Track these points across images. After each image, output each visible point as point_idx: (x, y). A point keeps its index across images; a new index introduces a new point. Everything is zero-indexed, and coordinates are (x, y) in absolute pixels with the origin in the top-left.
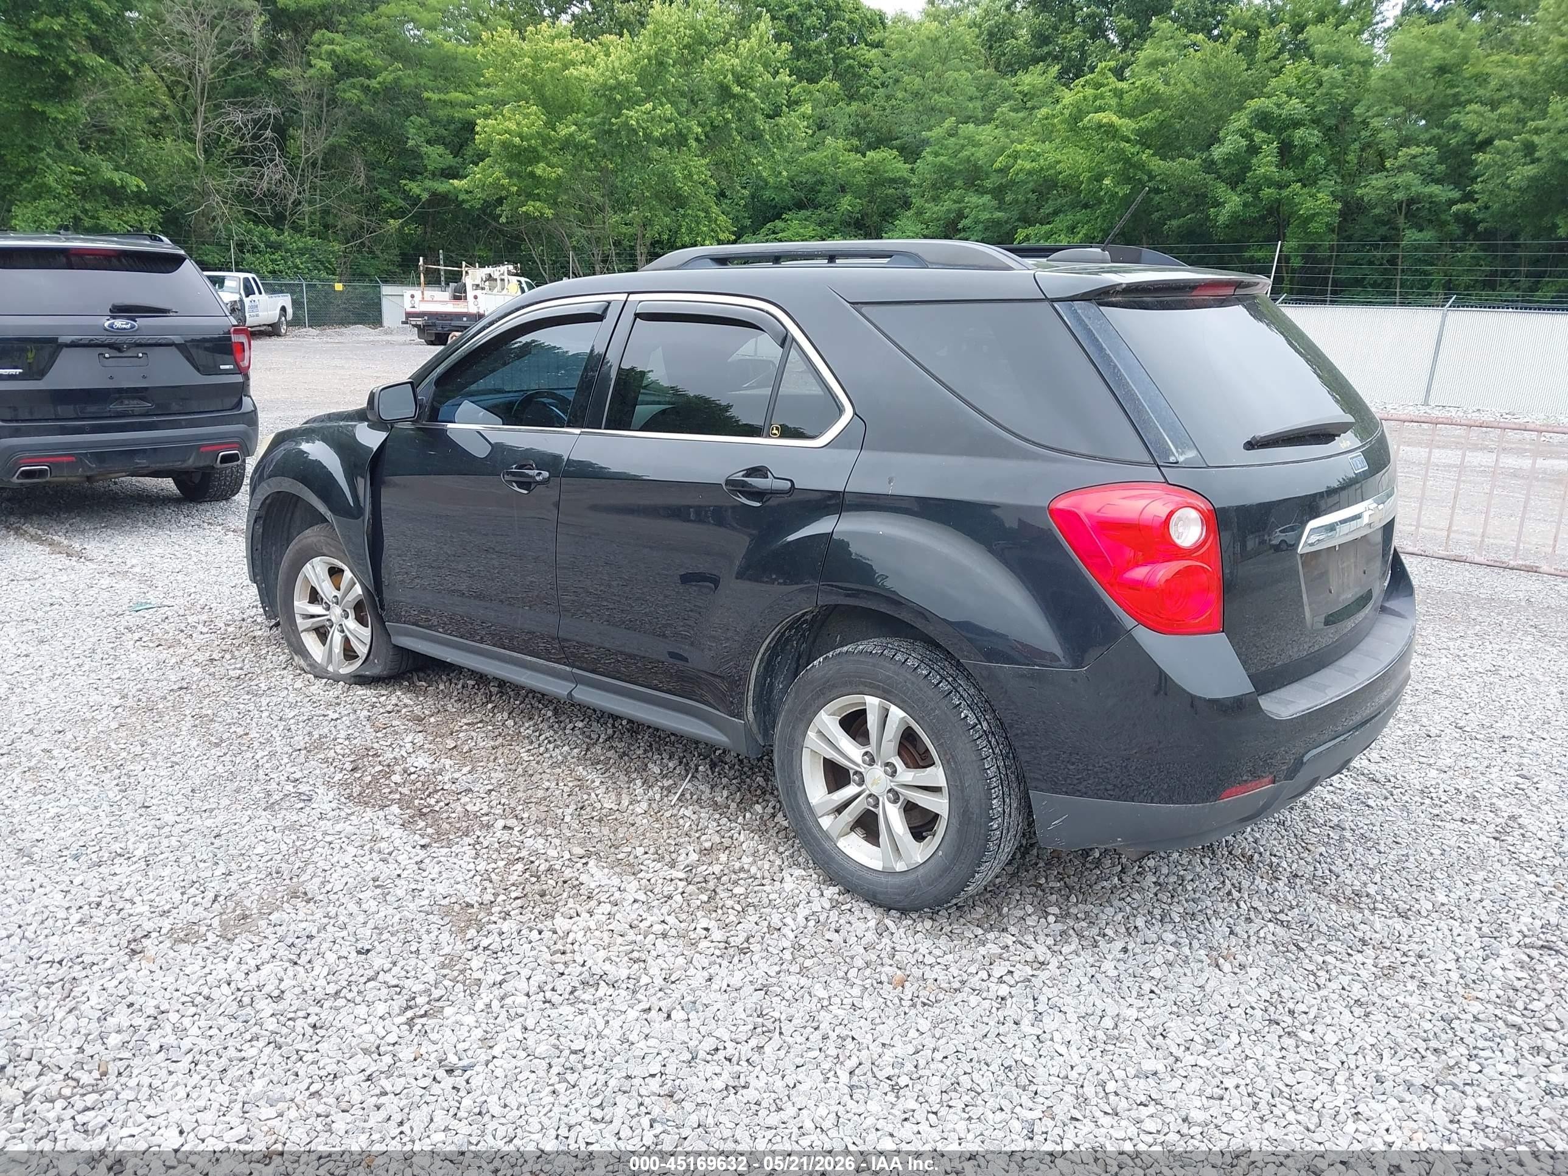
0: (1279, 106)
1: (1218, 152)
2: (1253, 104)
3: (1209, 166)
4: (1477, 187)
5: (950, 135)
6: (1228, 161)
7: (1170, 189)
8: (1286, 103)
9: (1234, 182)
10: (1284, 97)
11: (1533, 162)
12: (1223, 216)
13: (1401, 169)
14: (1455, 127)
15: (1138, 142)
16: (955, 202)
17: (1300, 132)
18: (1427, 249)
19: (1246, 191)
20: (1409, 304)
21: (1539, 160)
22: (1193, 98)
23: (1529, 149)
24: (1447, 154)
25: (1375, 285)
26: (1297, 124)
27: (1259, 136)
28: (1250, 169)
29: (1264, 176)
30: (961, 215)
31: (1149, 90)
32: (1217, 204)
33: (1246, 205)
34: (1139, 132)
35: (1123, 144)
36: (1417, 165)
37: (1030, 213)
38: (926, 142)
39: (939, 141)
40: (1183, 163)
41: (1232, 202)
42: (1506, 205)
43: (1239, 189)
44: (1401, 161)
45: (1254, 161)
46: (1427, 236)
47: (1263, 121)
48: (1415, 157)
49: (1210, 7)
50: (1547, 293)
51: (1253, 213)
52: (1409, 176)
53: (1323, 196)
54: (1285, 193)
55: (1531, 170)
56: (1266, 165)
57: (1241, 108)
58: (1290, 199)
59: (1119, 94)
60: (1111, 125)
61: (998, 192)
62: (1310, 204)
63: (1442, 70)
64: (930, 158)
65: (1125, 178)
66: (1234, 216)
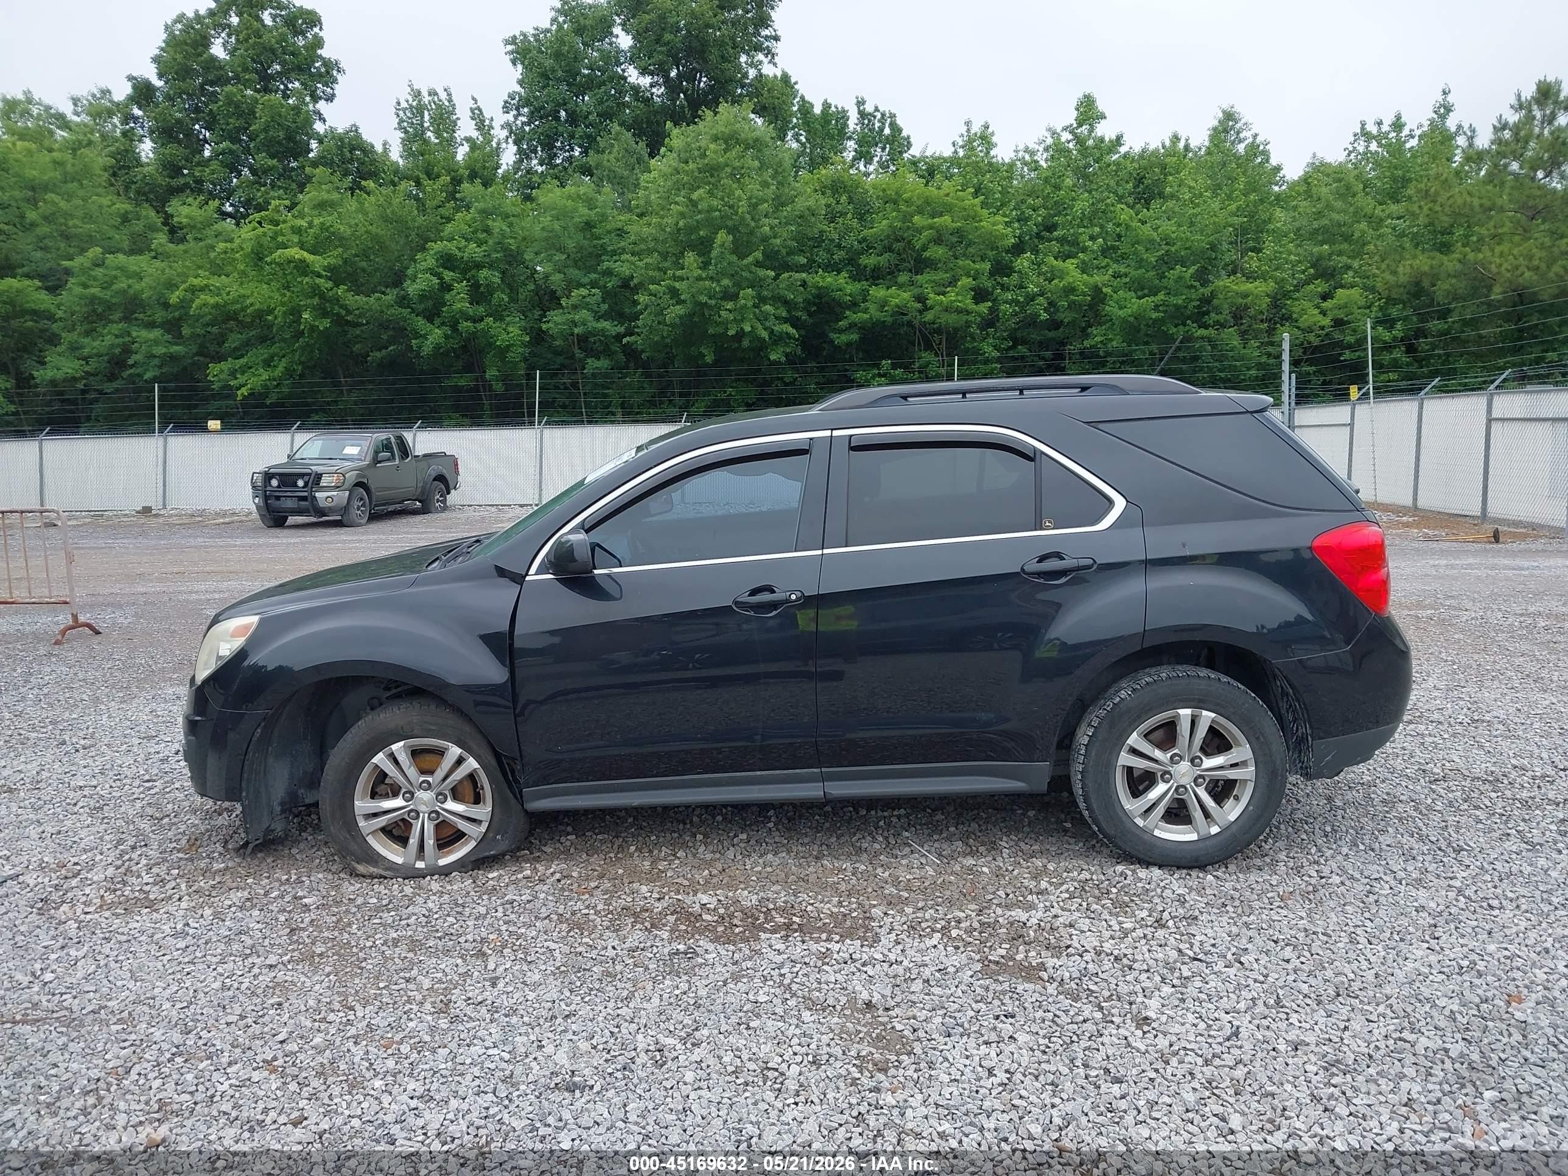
0: (459, 249)
1: (412, 288)
2: (437, 247)
3: (403, 301)
4: (640, 323)
5: (98, 265)
6: (423, 297)
7: (368, 323)
8: (466, 247)
9: (431, 316)
10: (463, 243)
11: (678, 303)
12: (427, 348)
13: (575, 307)
14: (609, 273)
15: (329, 279)
16: (117, 336)
17: (484, 273)
18: (606, 376)
19: (443, 324)
20: (596, 422)
21: (684, 302)
22: (375, 238)
23: (674, 293)
24: (607, 295)
25: (564, 406)
26: (479, 266)
27: (448, 275)
28: (445, 304)
29: (460, 311)
30: (127, 351)
31: (327, 230)
32: (417, 335)
33: (446, 337)
34: (329, 268)
35: (318, 281)
36: (588, 304)
37: (213, 348)
38: (68, 272)
39: (84, 271)
40: (379, 299)
41: (435, 335)
42: (663, 337)
43: (437, 321)
44: (573, 300)
45: (447, 297)
46: (603, 363)
47: (448, 261)
48: (584, 297)
49: (348, 155)
50: (700, 407)
51: (454, 344)
52: (584, 314)
53: (514, 330)
54: (481, 326)
55: (679, 310)
56: (459, 300)
57: (423, 249)
58: (485, 332)
59: (297, 231)
60: (302, 261)
61: (173, 327)
62: (504, 336)
63: (589, 225)
64: (78, 290)
65: (322, 312)
66: (437, 347)
